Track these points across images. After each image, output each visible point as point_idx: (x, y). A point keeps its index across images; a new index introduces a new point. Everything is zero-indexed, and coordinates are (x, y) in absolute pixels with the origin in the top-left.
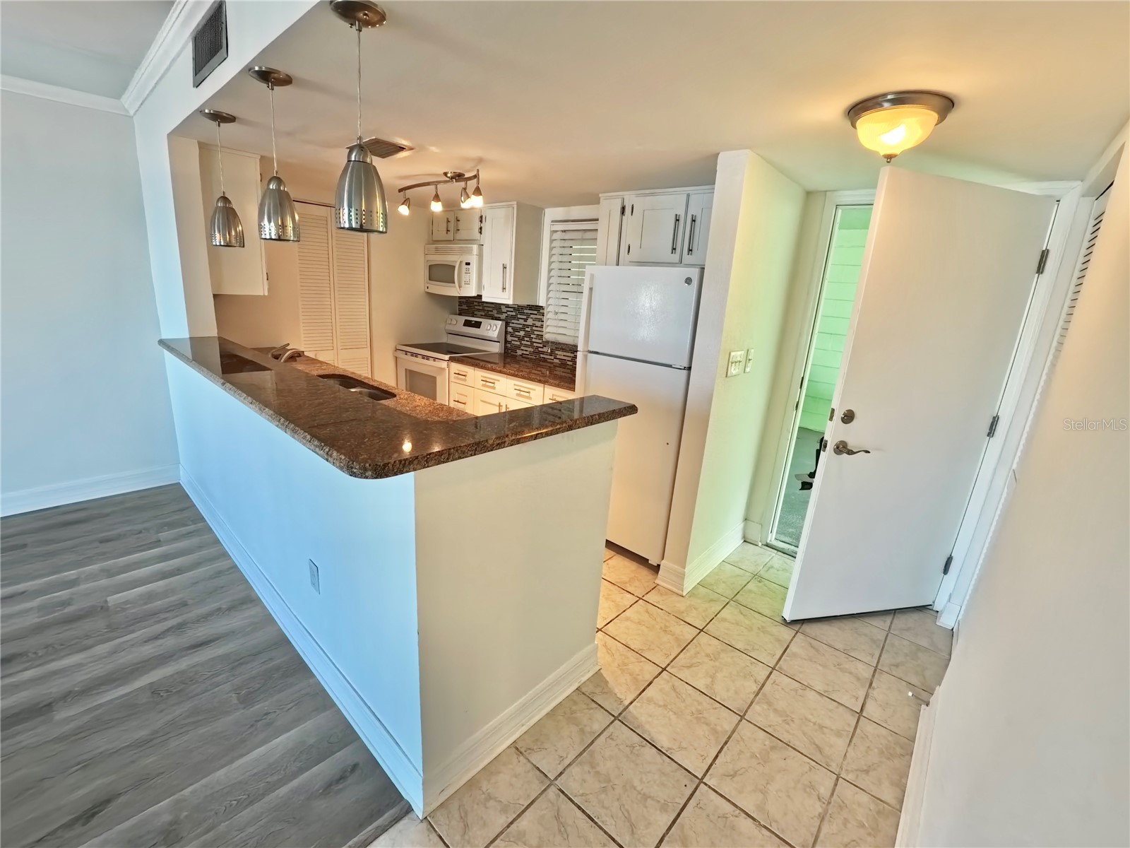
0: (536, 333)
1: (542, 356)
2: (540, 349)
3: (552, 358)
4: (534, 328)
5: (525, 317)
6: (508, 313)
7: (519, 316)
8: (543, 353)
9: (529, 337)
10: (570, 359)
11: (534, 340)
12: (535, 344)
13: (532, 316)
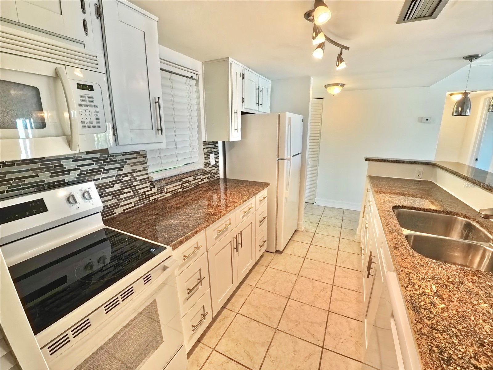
0: (138, 178)
1: (151, 198)
2: (147, 193)
3: (163, 194)
4: (135, 174)
5: (118, 165)
6: (82, 168)
7: (107, 167)
8: (152, 195)
9: (131, 186)
10: (179, 187)
11: (137, 187)
12: (140, 191)
13: (129, 161)
